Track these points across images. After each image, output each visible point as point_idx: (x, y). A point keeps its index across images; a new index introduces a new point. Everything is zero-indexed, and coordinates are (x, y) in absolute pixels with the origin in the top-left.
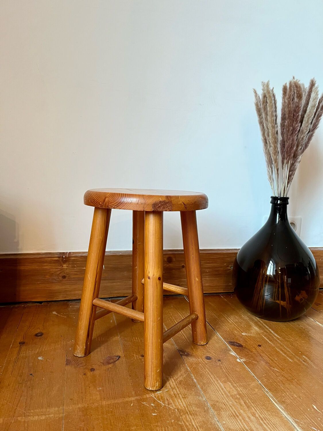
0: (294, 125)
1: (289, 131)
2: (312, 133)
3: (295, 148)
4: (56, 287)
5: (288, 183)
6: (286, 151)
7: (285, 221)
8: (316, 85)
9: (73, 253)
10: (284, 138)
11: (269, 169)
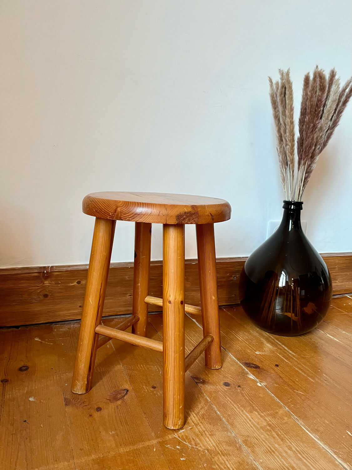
0: (314, 121)
1: (309, 128)
2: (331, 130)
3: (313, 148)
4: (36, 308)
5: (304, 185)
6: (304, 150)
7: (298, 229)
8: (337, 77)
9: (57, 267)
10: (303, 136)
11: (284, 171)
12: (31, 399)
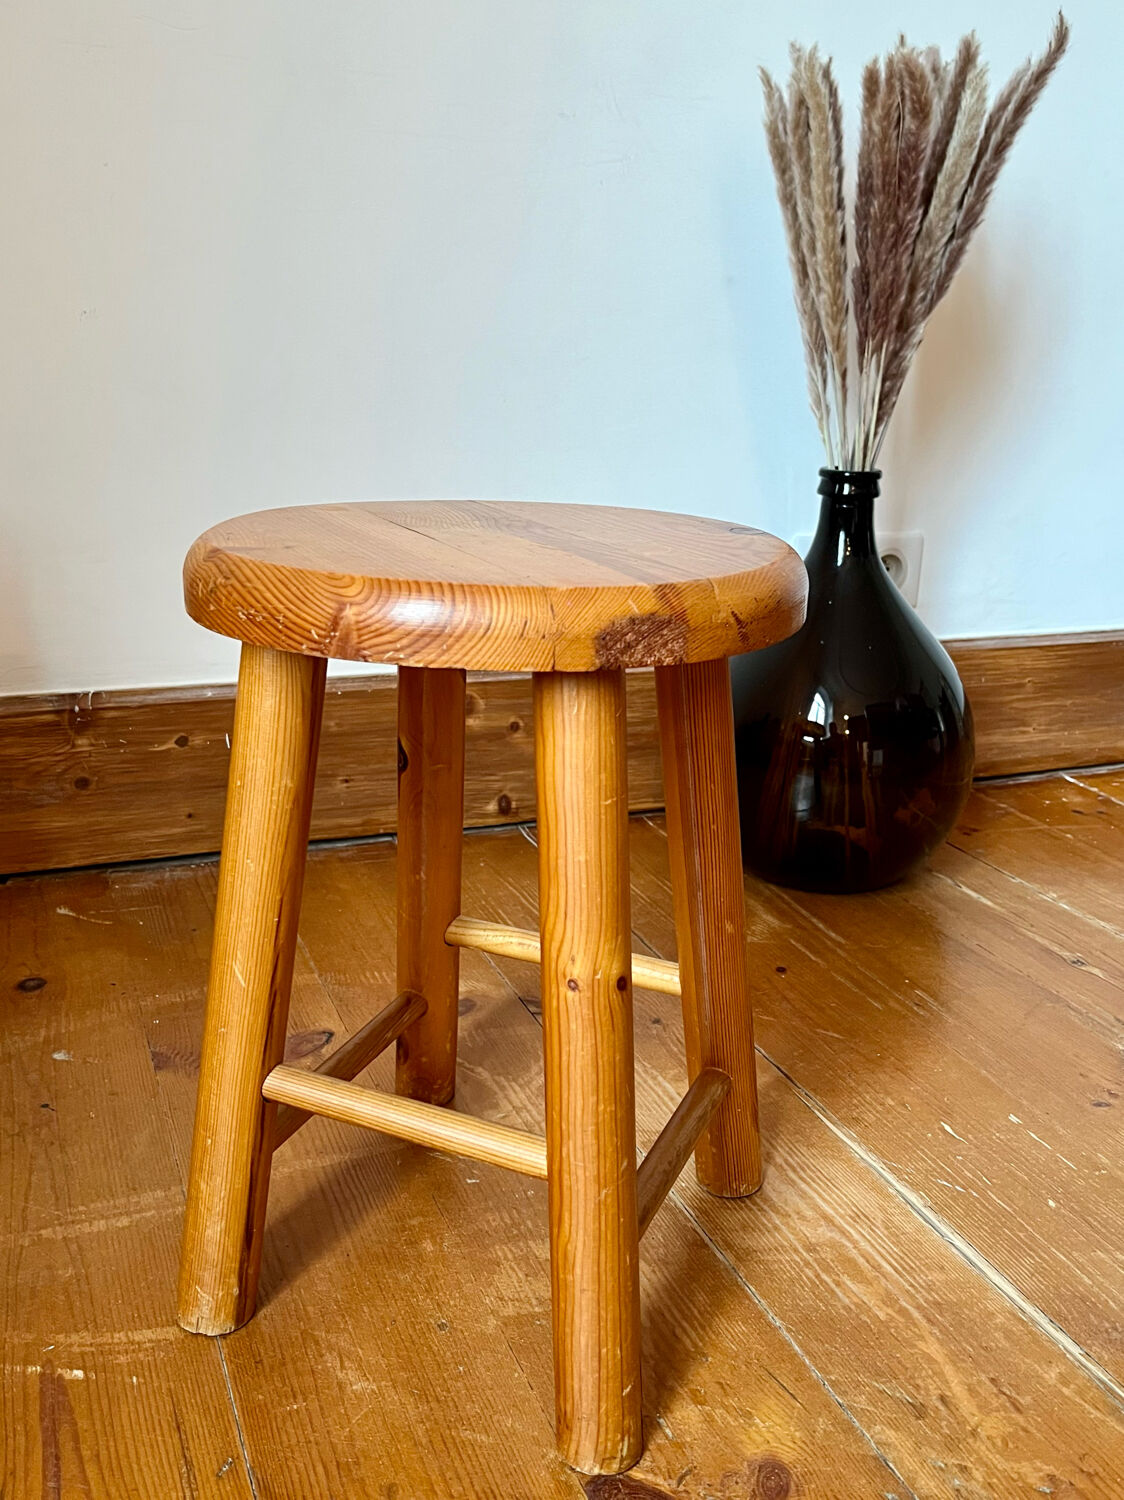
0: (900, 213)
1: (882, 235)
2: (960, 241)
3: (903, 298)
4: (56, 822)
5: (879, 420)
6: (873, 308)
7: (866, 556)
8: (980, 60)
9: (111, 693)
10: (866, 261)
11: (816, 372)
12: (58, 1056)
